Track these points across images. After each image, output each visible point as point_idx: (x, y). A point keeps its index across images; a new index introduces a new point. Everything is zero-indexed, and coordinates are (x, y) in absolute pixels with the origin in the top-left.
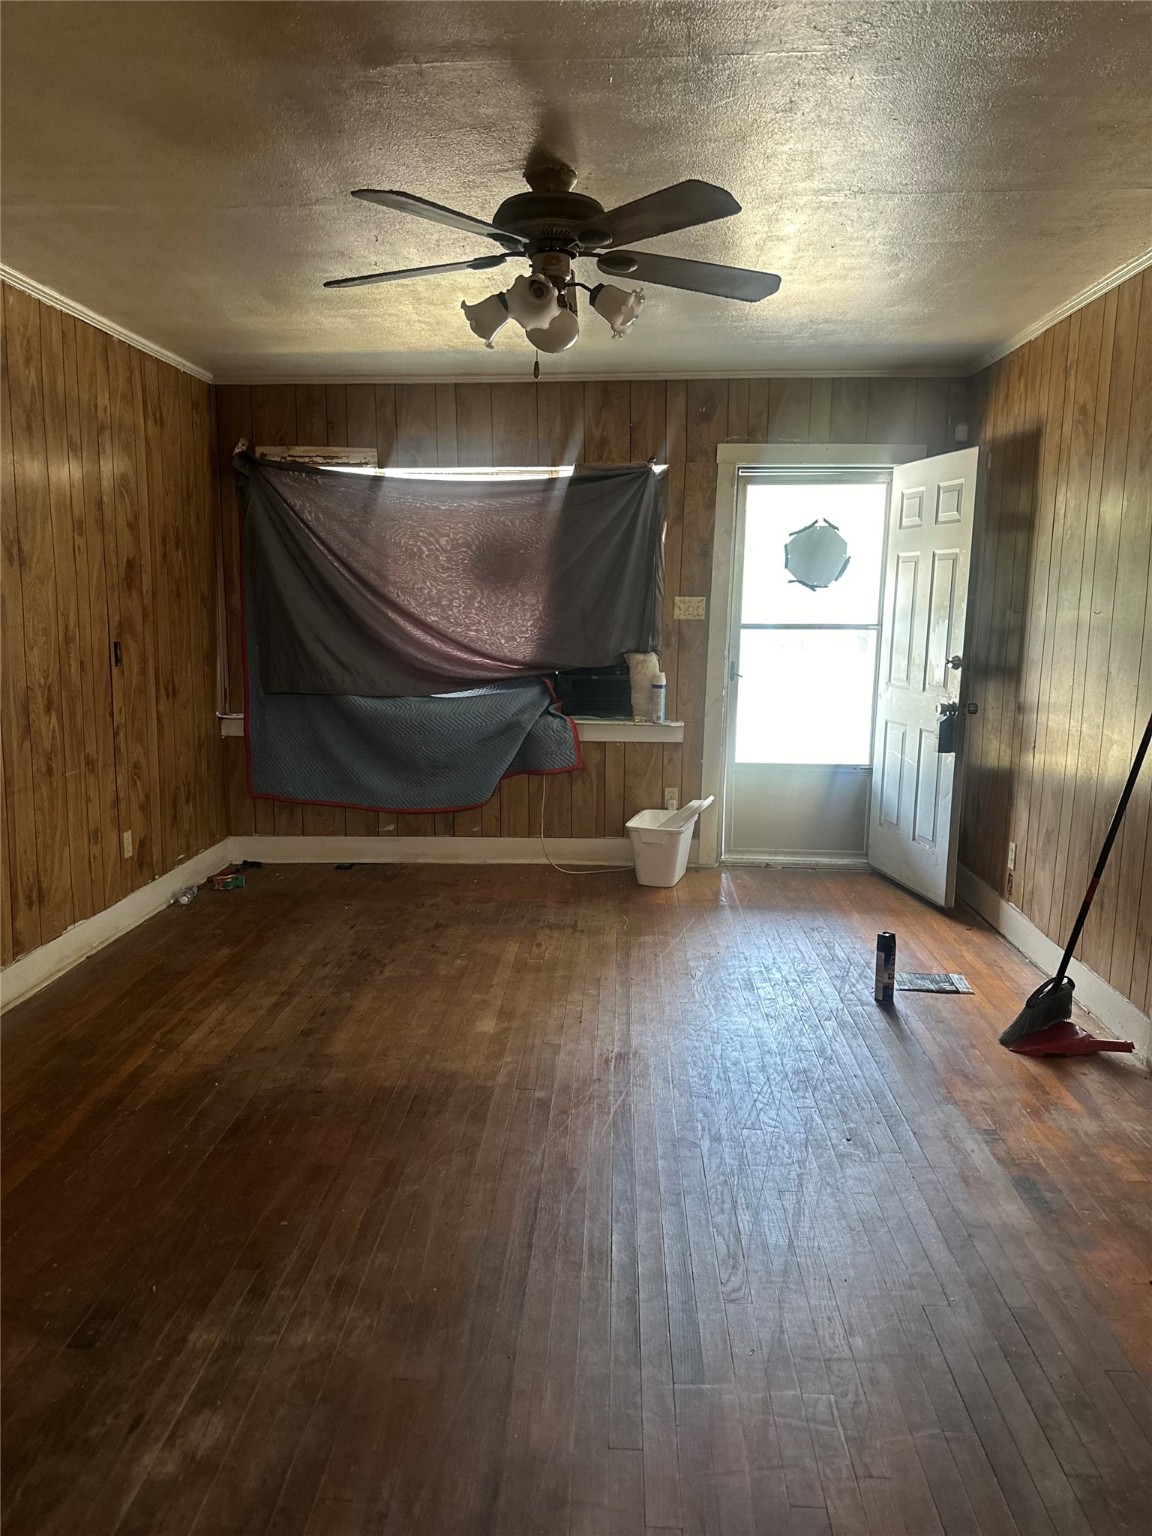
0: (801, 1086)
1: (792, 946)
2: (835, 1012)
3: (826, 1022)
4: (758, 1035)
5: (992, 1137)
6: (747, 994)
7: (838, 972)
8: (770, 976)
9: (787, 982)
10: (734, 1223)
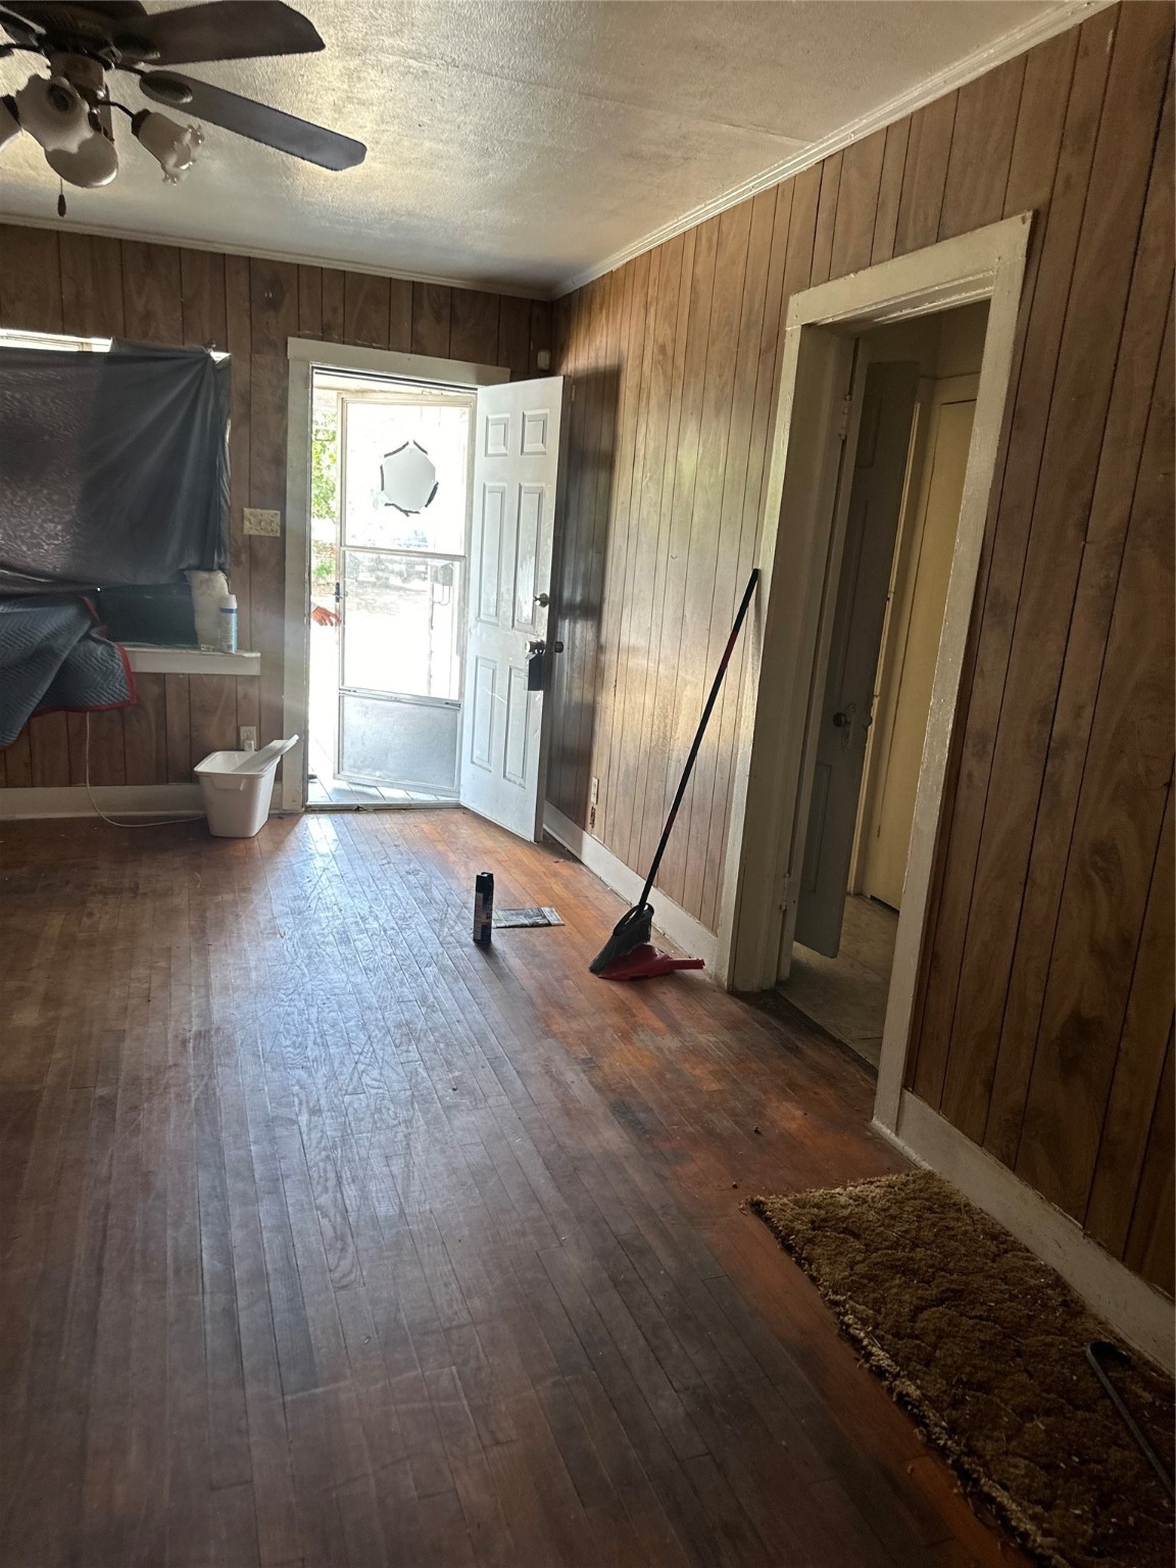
0: (405, 1039)
1: (388, 892)
2: (435, 958)
3: (427, 969)
4: (357, 991)
5: (589, 1065)
6: (343, 949)
7: (436, 915)
8: (368, 926)
9: (385, 931)
10: (340, 1201)
